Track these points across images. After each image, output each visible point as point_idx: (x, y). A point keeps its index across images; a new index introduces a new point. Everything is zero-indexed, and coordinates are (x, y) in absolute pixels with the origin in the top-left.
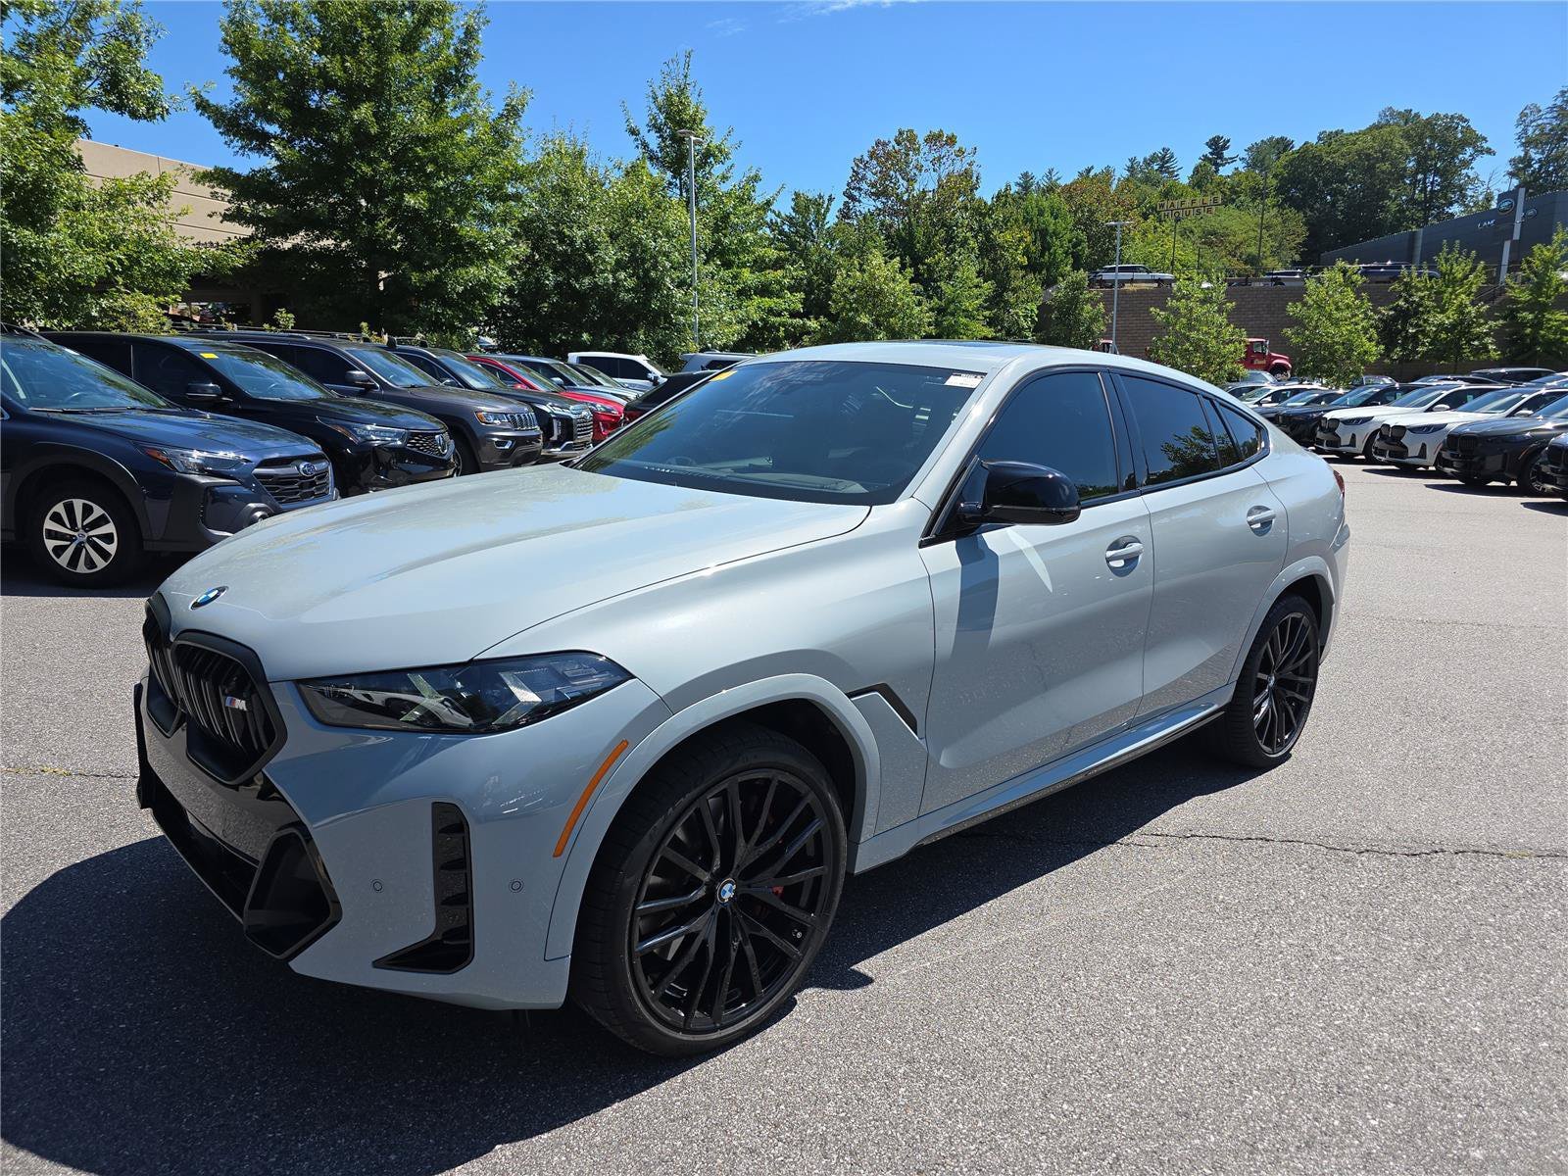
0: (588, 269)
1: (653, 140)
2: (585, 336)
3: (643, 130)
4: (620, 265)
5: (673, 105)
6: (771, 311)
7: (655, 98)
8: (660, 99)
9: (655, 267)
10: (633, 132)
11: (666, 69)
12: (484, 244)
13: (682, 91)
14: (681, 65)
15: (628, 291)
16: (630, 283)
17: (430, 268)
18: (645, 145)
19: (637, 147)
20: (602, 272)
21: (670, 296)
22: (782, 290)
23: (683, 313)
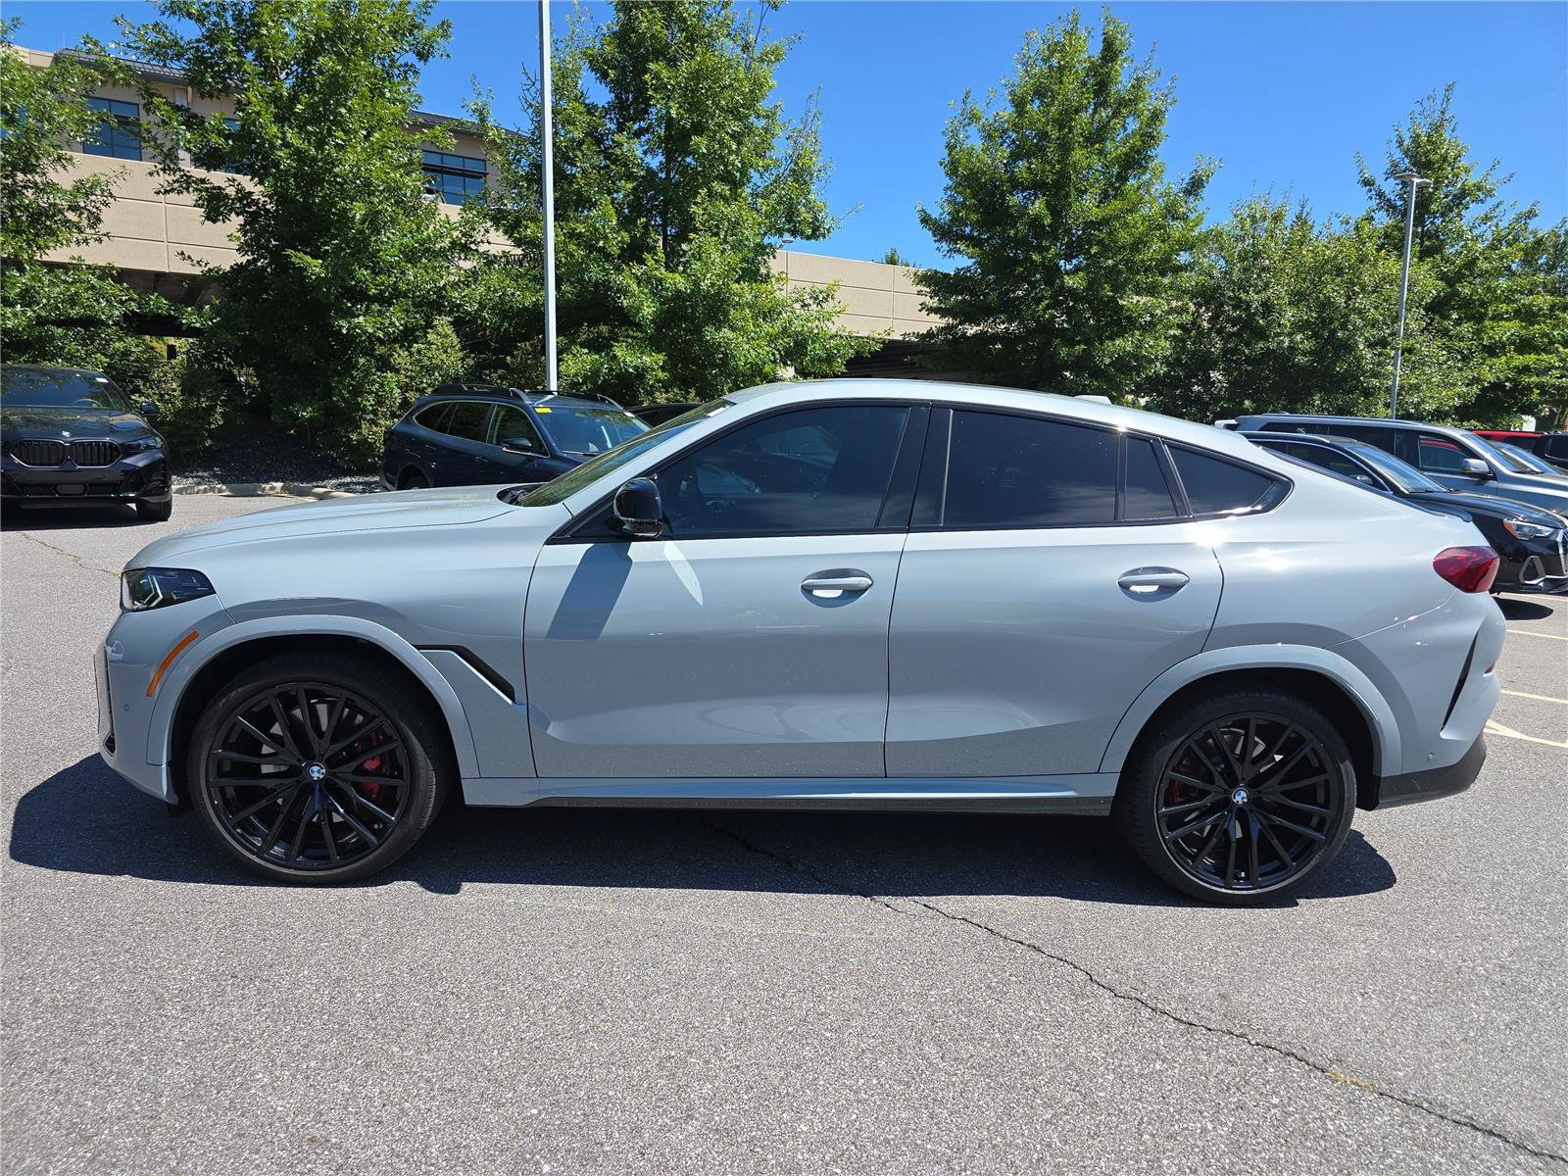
0: (1262, 334)
1: (1391, 188)
2: (1247, 403)
3: (1380, 181)
4: (1300, 326)
5: (1420, 146)
6: (1526, 369)
7: (1400, 143)
8: (1407, 142)
9: (1344, 327)
10: (1367, 183)
11: (1418, 108)
12: (1141, 317)
13: (1437, 128)
14: (1439, 100)
15: (1304, 354)
16: (1307, 345)
17: (1079, 343)
18: (1380, 195)
19: (1371, 198)
20: (1278, 335)
21: (1359, 359)
22: (1552, 343)
23: (1375, 375)
